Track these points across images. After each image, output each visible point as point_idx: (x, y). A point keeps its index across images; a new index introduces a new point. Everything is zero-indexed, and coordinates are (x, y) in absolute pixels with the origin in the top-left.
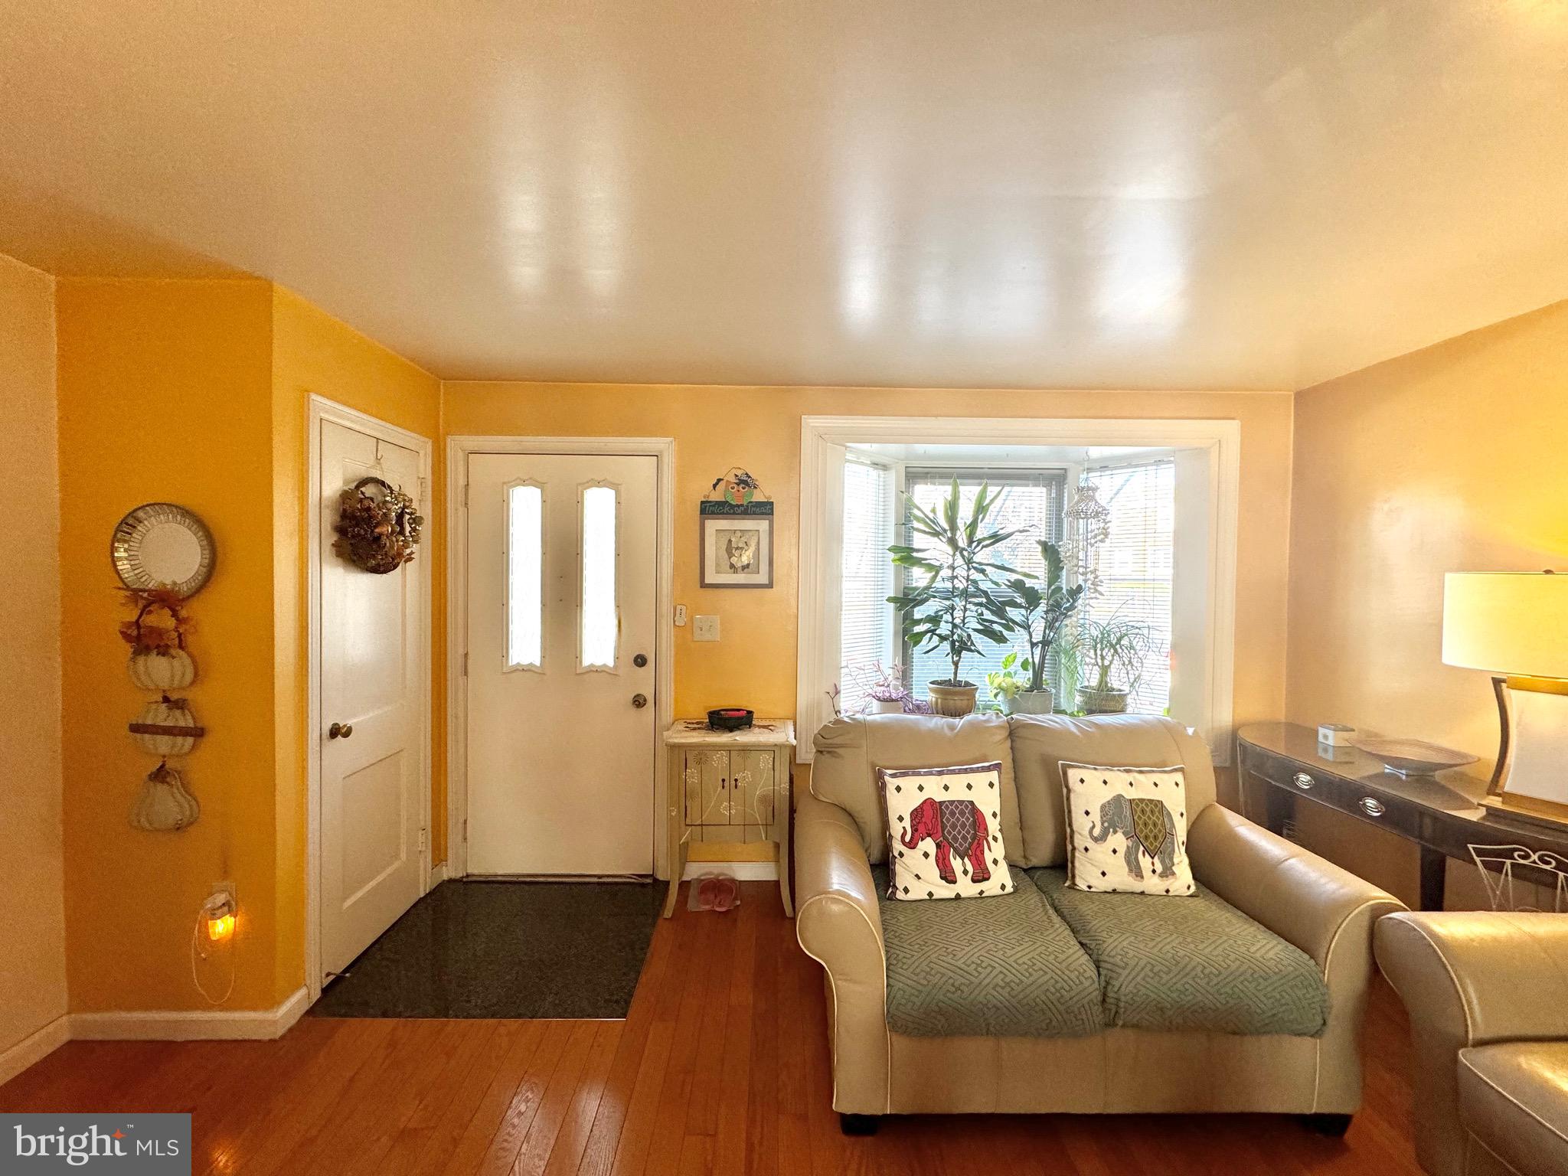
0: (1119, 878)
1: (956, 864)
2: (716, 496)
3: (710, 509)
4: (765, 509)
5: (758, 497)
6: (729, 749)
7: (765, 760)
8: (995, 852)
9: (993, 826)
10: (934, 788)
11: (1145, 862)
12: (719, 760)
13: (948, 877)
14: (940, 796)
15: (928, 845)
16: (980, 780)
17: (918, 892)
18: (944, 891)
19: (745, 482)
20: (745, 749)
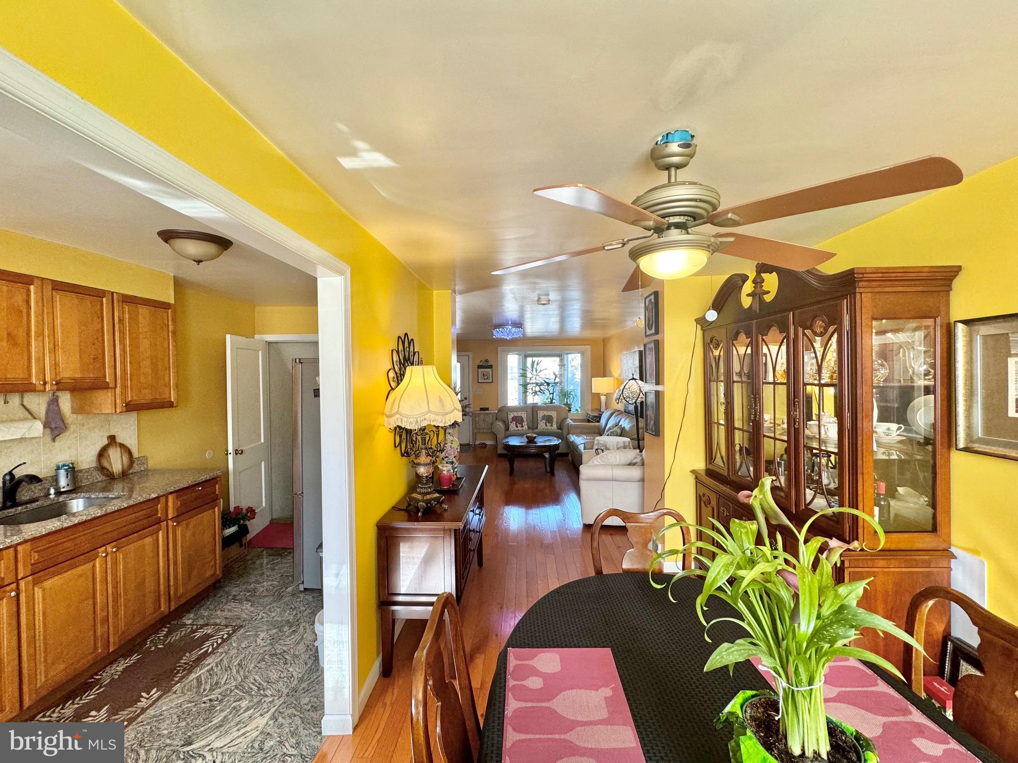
0: (544, 426)
1: (518, 425)
2: (481, 364)
3: (479, 367)
4: (491, 367)
5: (489, 364)
6: (484, 414)
7: (491, 416)
8: (525, 424)
9: (525, 420)
10: (515, 414)
11: (548, 424)
12: (482, 416)
13: (517, 427)
14: (516, 415)
15: (514, 422)
16: (523, 413)
17: (512, 429)
18: (517, 429)
19: (487, 361)
20: (487, 414)
